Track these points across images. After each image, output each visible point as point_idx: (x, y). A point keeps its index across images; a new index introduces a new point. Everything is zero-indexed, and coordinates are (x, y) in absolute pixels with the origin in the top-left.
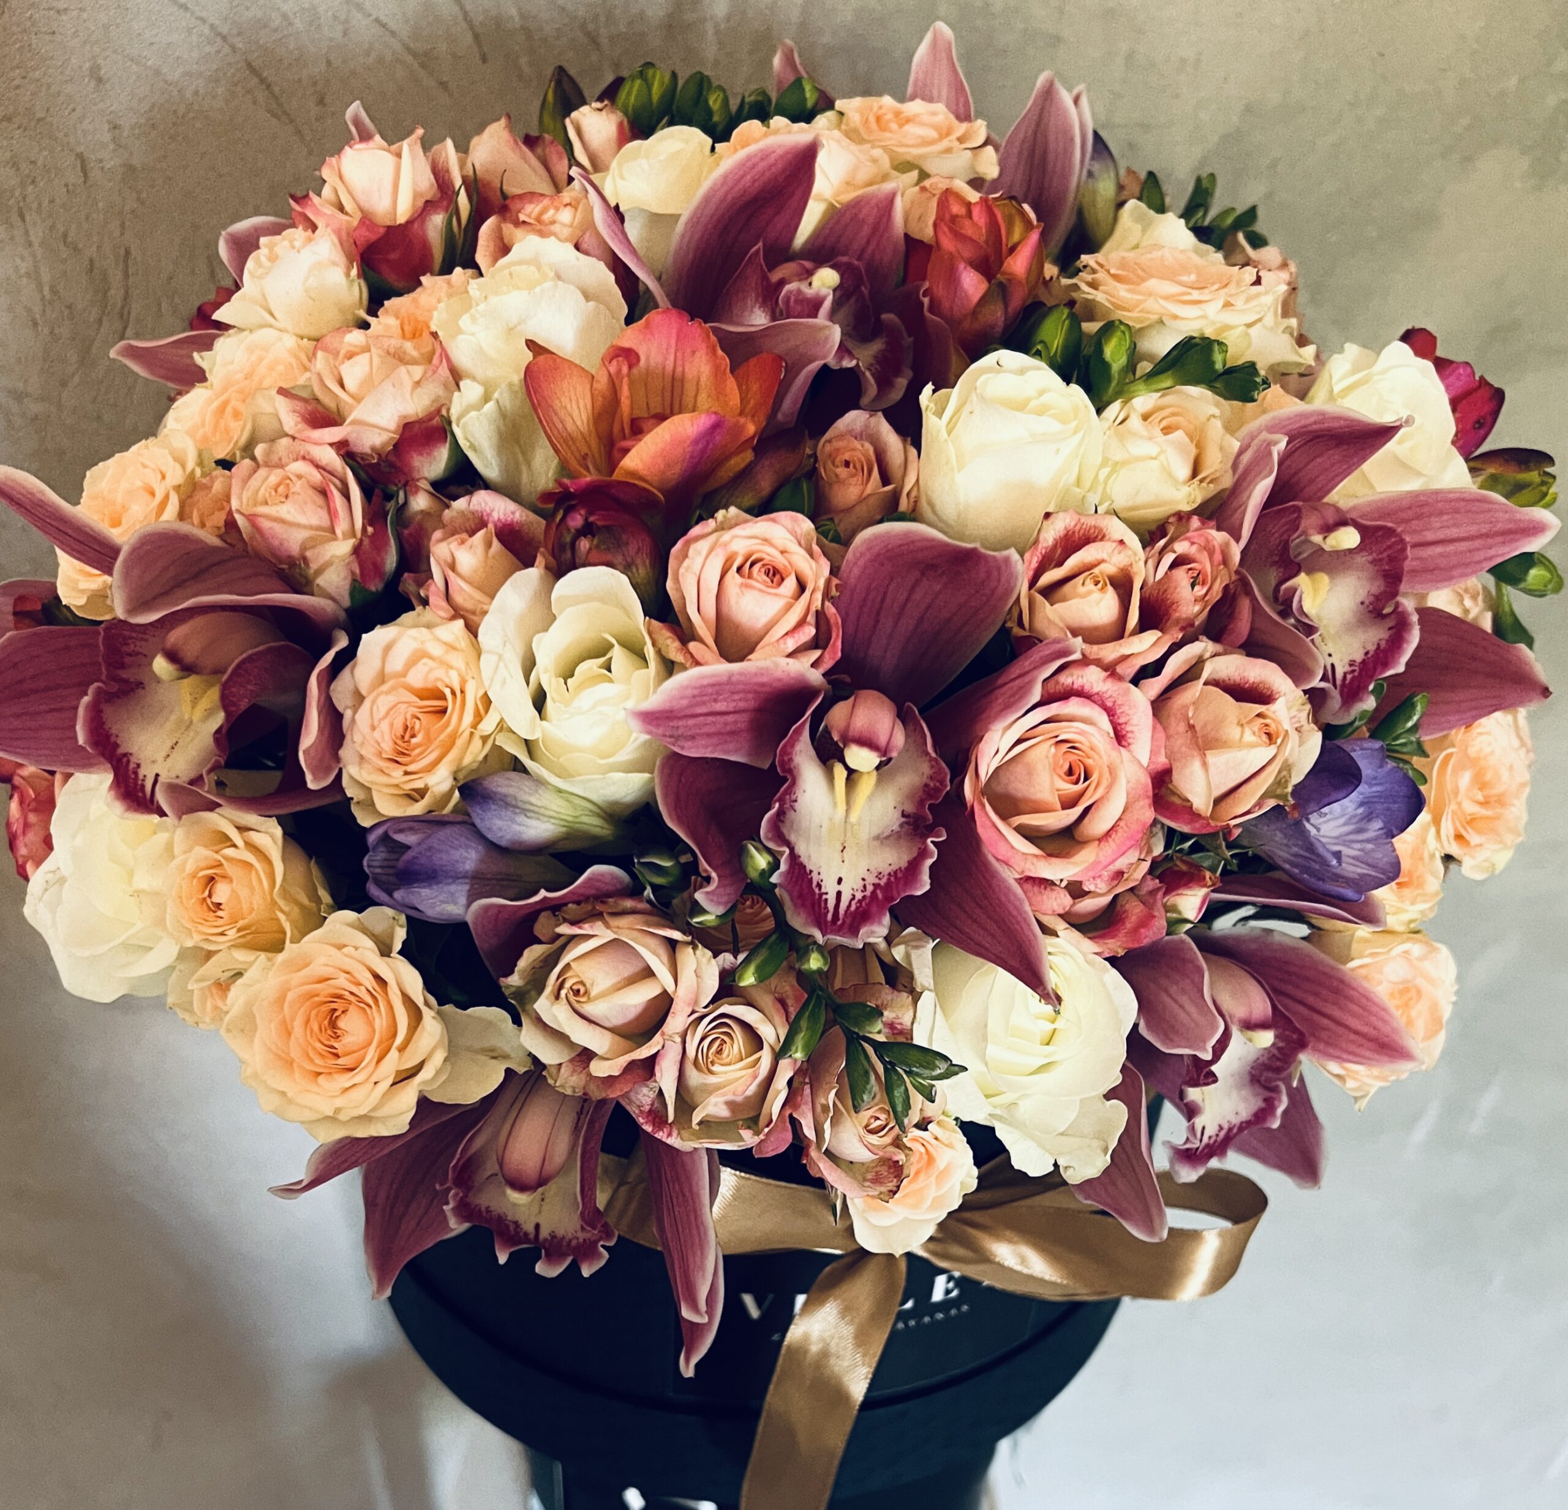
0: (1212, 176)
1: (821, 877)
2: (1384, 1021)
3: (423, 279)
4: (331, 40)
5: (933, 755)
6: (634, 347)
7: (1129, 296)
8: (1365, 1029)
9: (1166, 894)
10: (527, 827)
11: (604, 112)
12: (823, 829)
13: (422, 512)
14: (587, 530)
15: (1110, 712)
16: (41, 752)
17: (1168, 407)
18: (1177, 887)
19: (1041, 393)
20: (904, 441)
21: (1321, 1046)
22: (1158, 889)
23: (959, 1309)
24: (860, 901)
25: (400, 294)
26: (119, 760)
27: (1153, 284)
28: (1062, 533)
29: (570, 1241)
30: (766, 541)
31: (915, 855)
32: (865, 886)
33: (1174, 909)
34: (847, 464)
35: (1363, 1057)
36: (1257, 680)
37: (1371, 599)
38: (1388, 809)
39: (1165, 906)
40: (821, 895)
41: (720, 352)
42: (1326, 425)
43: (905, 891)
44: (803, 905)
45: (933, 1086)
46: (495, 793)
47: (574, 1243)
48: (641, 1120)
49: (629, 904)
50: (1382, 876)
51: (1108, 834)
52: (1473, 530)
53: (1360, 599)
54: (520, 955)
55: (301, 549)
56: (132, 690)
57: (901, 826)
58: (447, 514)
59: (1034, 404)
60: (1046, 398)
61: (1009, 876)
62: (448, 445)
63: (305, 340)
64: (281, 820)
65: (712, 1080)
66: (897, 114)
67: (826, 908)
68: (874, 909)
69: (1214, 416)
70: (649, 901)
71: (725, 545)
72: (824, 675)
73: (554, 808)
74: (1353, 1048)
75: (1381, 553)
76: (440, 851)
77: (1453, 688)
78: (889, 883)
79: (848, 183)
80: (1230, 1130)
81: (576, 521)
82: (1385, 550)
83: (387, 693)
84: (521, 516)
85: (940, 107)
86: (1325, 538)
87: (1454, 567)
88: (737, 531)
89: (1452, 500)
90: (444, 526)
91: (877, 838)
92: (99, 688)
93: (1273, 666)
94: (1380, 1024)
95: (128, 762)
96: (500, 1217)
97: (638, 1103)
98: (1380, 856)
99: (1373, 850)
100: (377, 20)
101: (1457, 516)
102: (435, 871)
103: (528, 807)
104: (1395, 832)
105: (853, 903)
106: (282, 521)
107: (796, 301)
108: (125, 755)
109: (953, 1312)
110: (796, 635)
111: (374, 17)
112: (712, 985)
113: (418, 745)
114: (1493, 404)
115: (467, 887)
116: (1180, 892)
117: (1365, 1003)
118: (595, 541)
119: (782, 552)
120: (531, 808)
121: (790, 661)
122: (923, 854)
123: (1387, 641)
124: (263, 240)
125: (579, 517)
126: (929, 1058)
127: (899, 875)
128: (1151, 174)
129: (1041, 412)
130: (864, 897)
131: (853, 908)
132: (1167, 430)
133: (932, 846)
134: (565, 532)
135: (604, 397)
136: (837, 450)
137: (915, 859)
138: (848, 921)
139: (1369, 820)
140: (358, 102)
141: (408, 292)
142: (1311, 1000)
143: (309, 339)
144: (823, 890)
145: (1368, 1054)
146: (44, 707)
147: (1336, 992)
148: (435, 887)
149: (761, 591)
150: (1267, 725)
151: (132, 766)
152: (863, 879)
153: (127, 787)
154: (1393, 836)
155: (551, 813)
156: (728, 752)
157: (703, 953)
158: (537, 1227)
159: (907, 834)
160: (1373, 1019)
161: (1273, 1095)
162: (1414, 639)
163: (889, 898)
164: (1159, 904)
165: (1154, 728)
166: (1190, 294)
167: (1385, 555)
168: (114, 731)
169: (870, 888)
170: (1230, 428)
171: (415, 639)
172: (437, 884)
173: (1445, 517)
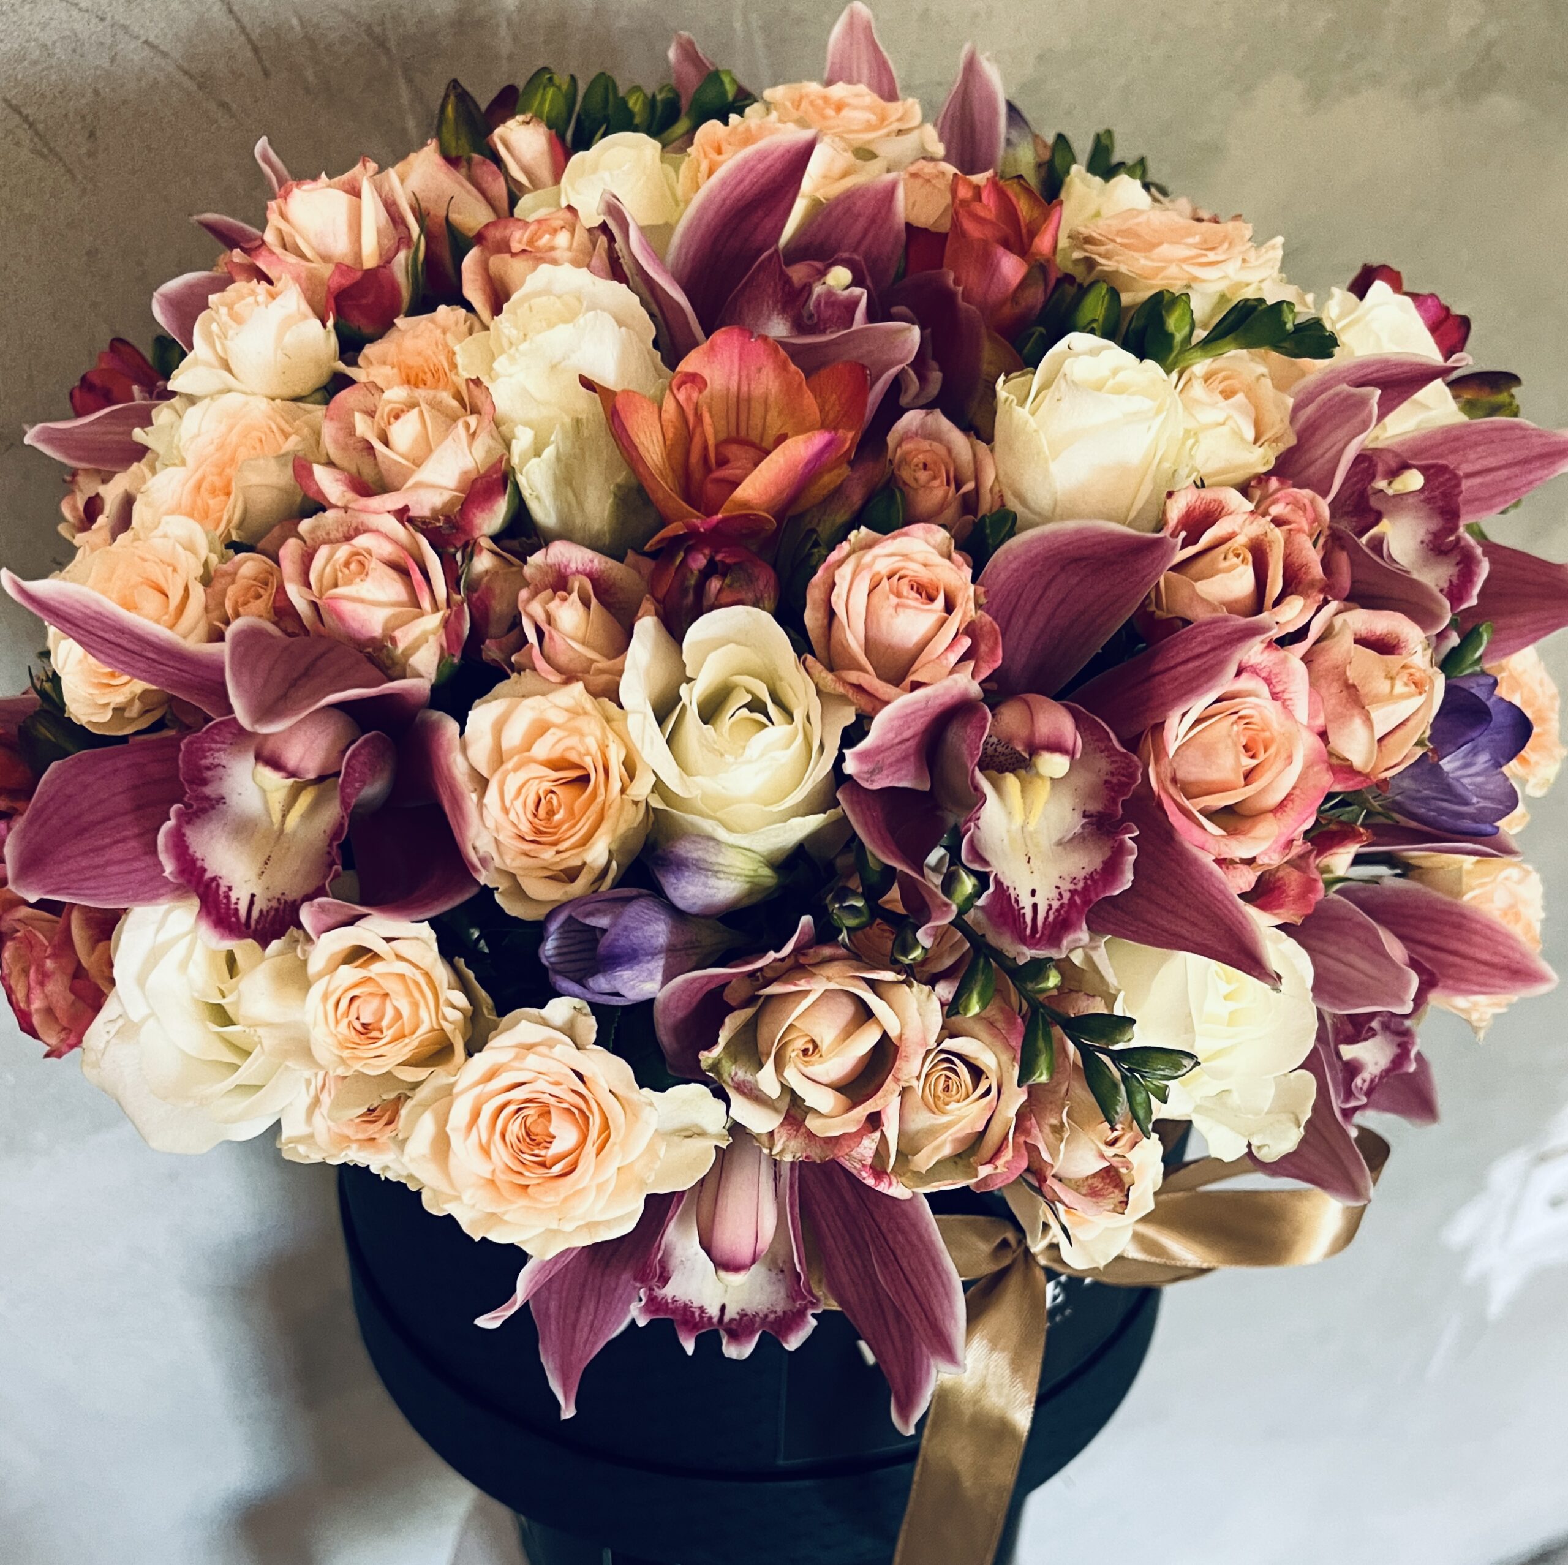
0: (1109, 133)
1: (1017, 891)
2: (1512, 948)
3: (396, 321)
4: (96, 68)
5: (1123, 750)
6: (698, 371)
7: (1149, 263)
8: (1496, 959)
9: (1318, 855)
10: (718, 889)
11: (531, 125)
12: (1006, 842)
13: (487, 572)
14: (711, 570)
15: (1268, 681)
16: (111, 890)
17: (1222, 370)
18: (1330, 847)
19: (1115, 372)
20: (968, 436)
21: (1450, 982)
22: (1310, 852)
23: (1062, 1314)
24: (1057, 910)
25: (372, 341)
26: (208, 885)
27: (1165, 250)
28: (1184, 510)
29: (766, 1316)
30: (906, 557)
31: (1109, 854)
32: (1060, 894)
33: (1327, 870)
34: (925, 467)
35: (1493, 986)
36: (1385, 631)
37: (1430, 537)
38: (1492, 741)
39: (1317, 867)
40: (1019, 910)
41: (793, 367)
42: (1388, 372)
43: (1104, 892)
44: (1005, 923)
45: (1167, 1086)
46: (687, 859)
47: (772, 1316)
48: (864, 1174)
49: (827, 951)
50: (1501, 807)
51: (1282, 806)
52: (1509, 457)
53: (1419, 539)
54: (721, 1024)
55: (385, 629)
56: (213, 807)
57: (1083, 826)
58: (527, 570)
59: (1111, 383)
60: (1121, 377)
61: (1208, 859)
62: (506, 497)
63: (278, 401)
64: (434, 923)
65: (944, 1119)
66: (826, 99)
67: (1025, 922)
68: (1074, 916)
69: (1263, 375)
70: (845, 946)
71: (870, 566)
72: (980, 684)
73: (738, 864)
74: (1482, 979)
75: (1433, 491)
76: (636, 929)
77: (1513, 613)
78: (1086, 887)
79: (825, 177)
80: (1372, 1081)
81: (699, 561)
82: (1438, 488)
83: (516, 769)
84: (600, 563)
85: (862, 88)
86: (1390, 484)
87: (1493, 497)
88: (877, 550)
89: (1485, 431)
90: (527, 584)
91: (1060, 843)
92: (180, 809)
93: (1399, 616)
94: (1511, 954)
95: (218, 886)
96: (686, 1305)
97: (859, 1156)
98: (1492, 786)
99: (1486, 783)
100: (146, 42)
101: (1493, 445)
102: (635, 951)
103: (716, 868)
104: (1502, 761)
105: (1051, 913)
106: (362, 601)
107: (826, 303)
108: (214, 879)
109: (1058, 1319)
110: (955, 649)
111: (143, 39)
112: (936, 1019)
113: (562, 823)
114: (1463, 330)
115: (662, 963)
116: (1332, 851)
117: (1490, 934)
118: (728, 581)
119: (925, 565)
120: (721, 868)
121: (955, 676)
122: (1119, 851)
123: (1459, 576)
124: (213, 298)
125: (701, 556)
126: (1174, 1057)
127: (1096, 877)
128: (1061, 138)
129: (1120, 390)
130: (1062, 906)
131: (1051, 918)
132: (1228, 394)
133: (1130, 843)
134: (689, 575)
135: (676, 428)
136: (909, 453)
137: (1110, 858)
138: (1046, 932)
139: (1475, 755)
140: (264, 139)
141: (381, 337)
142: (1432, 939)
143: (283, 399)
144: (1021, 905)
145: (1502, 983)
146: (107, 840)
147: (1459, 926)
148: (637, 967)
149: (916, 608)
150: (1411, 675)
151: (223, 889)
152: (1057, 887)
153: (218, 912)
154: (1501, 767)
155: (737, 871)
156: (900, 780)
157: (919, 990)
158: (723, 1308)
159: (1092, 834)
160: (1501, 948)
161: (1405, 1039)
162: (1484, 569)
163: (1086, 902)
164: (1313, 866)
165: (1310, 693)
166: (1206, 255)
167: (1437, 493)
168: (198, 855)
169: (1067, 896)
170: (1281, 385)
171: (533, 709)
172: (638, 964)
173: (1480, 449)
